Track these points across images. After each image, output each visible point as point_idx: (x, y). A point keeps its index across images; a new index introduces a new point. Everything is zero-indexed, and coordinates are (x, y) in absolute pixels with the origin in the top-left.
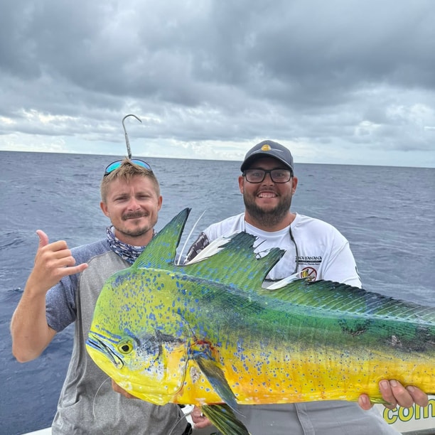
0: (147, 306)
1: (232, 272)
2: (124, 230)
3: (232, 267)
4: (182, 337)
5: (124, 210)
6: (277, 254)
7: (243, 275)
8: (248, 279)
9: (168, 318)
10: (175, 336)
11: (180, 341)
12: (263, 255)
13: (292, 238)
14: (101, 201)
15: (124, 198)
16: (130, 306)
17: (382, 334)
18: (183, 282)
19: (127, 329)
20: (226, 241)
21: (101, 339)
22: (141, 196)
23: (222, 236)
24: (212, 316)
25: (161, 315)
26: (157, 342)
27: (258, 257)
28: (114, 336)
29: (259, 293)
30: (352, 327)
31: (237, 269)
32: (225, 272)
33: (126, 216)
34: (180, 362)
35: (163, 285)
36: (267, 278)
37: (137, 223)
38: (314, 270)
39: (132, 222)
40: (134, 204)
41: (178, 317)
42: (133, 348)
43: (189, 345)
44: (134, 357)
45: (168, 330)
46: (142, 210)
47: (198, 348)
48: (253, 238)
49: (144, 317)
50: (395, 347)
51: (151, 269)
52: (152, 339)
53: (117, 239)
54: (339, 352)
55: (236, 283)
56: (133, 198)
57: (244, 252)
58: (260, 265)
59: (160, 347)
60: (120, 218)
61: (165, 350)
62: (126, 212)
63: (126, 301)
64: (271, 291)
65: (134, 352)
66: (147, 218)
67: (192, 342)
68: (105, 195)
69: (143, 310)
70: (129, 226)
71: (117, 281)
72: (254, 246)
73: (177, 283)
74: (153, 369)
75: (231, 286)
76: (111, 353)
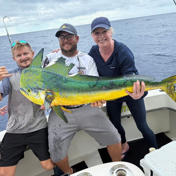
0: (34, 80)
1: (59, 70)
2: (22, 66)
3: (59, 69)
4: (44, 89)
5: (21, 59)
6: (72, 65)
7: (62, 71)
8: (63, 73)
9: (40, 83)
10: (42, 88)
11: (43, 90)
12: (68, 65)
13: (78, 60)
14: (13, 57)
15: (19, 55)
16: (29, 79)
17: (100, 86)
18: (44, 73)
19: (29, 86)
20: (57, 60)
21: (23, 88)
22: (25, 54)
23: (55, 58)
24: (52, 84)
25: (38, 83)
26: (37, 89)
27: (66, 66)
28: (26, 88)
29: (67, 77)
30: (92, 86)
31: (61, 69)
32: (57, 70)
33: (22, 61)
34: (43, 95)
35: (38, 74)
36: (69, 73)
37: (26, 63)
38: (83, 71)
39: (24, 63)
40: (23, 57)
41: (43, 83)
42: (31, 91)
43: (46, 91)
44: (31, 93)
45: (40, 87)
46: (26, 59)
47: (49, 92)
48: (65, 59)
49: (33, 83)
50: (104, 89)
51: (35, 68)
52: (36, 89)
53: (20, 68)
54: (88, 93)
55: (60, 74)
56: (22, 55)
57: (62, 64)
58: (67, 69)
59: (38, 91)
60: (20, 63)
61: (39, 92)
62: (21, 60)
63: (28, 78)
64: (70, 77)
65: (31, 92)
66: (29, 61)
67: (47, 90)
68: (13, 55)
69: (33, 81)
70: (23, 64)
71: (25, 72)
72: (65, 62)
73: (43, 73)
74: (36, 97)
75: (59, 75)
76: (25, 92)
